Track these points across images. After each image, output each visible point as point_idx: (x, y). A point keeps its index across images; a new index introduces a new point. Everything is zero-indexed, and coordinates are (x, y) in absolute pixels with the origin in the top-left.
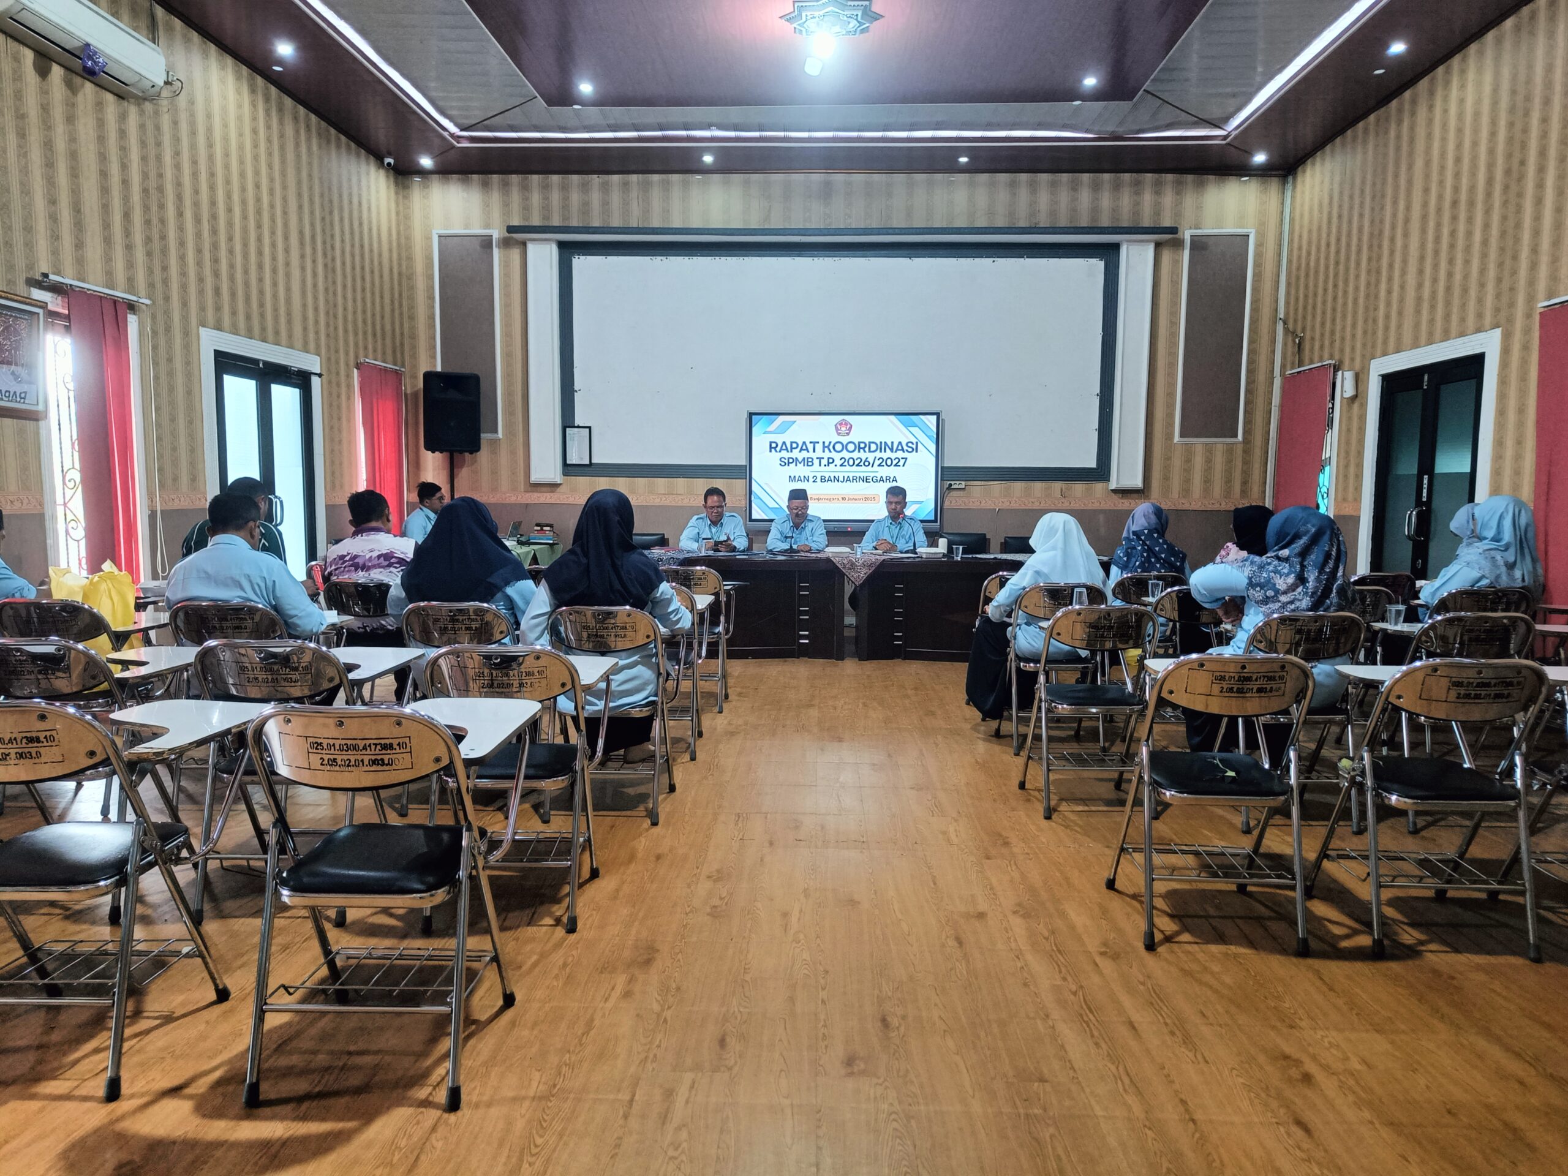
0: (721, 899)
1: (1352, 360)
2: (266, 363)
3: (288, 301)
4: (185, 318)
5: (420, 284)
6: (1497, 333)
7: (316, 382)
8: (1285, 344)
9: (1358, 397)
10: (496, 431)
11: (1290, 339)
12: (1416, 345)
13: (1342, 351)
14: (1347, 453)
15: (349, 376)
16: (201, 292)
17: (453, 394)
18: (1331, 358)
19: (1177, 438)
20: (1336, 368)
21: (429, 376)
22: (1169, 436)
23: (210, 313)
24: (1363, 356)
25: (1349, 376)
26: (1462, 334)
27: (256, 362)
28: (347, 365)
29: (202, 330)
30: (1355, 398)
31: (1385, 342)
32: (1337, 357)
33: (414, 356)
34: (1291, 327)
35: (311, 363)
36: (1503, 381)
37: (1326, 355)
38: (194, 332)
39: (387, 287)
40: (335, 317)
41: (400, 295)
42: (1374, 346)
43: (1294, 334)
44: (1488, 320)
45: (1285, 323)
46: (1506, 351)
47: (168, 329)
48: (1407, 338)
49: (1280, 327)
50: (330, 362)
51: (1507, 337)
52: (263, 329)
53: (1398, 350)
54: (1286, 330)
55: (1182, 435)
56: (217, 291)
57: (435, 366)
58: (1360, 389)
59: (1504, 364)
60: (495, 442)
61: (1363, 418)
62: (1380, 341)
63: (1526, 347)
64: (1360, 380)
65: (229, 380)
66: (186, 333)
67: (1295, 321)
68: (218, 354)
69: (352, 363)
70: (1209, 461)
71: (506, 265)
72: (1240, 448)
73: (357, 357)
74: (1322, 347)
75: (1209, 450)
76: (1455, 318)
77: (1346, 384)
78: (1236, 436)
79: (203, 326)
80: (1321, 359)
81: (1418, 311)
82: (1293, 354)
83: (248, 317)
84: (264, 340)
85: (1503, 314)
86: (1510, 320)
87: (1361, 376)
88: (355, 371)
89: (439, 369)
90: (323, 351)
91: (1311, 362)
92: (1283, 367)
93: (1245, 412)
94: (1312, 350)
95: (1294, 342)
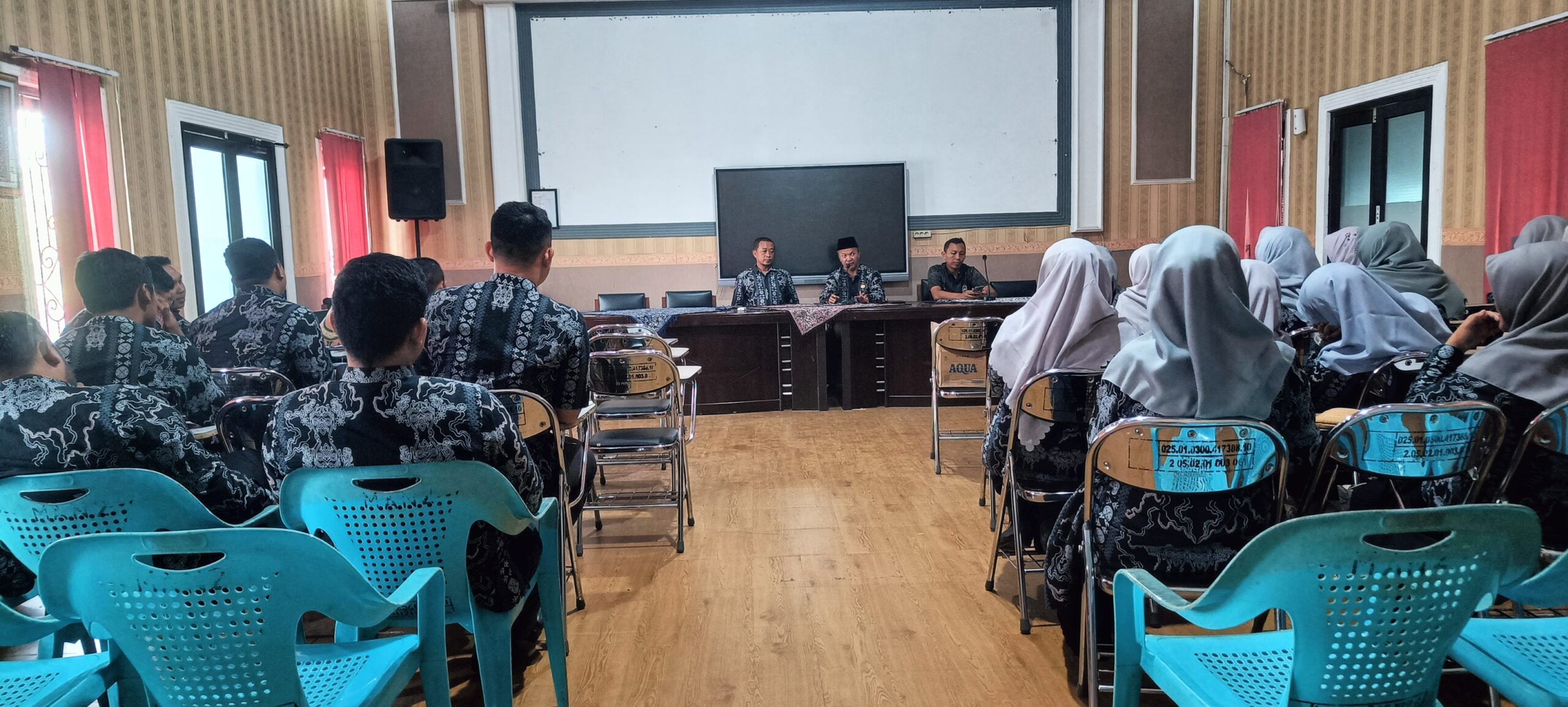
0: (780, 637)
1: (1301, 98)
2: (230, 134)
3: (249, 68)
4: (151, 89)
5: (375, 49)
6: (1444, 67)
7: (280, 152)
8: (1232, 87)
9: (1309, 132)
10: (460, 197)
11: (1237, 82)
12: (1364, 81)
13: (1290, 90)
14: (1299, 188)
15: (311, 145)
16: (165, 62)
17: (415, 161)
18: (1279, 96)
19: (1133, 180)
20: (1285, 107)
21: (390, 144)
22: (1126, 179)
23: (175, 84)
24: (1312, 95)
25: (1298, 113)
26: (1409, 69)
27: (220, 133)
28: (308, 134)
29: (168, 102)
30: (1306, 133)
31: (1333, 78)
32: (1285, 96)
33: (372, 124)
34: (1237, 68)
35: (274, 133)
36: (1451, 112)
37: (1274, 95)
38: (160, 103)
39: (342, 54)
40: (295, 85)
41: (356, 62)
42: (1322, 84)
43: (1241, 75)
44: (1434, 53)
45: (1231, 65)
46: (1453, 83)
47: (135, 101)
48: (1355, 73)
49: (1227, 70)
50: (292, 131)
51: (1453, 71)
52: (227, 100)
53: (1346, 87)
54: (1233, 72)
55: (1138, 178)
56: (180, 61)
57: (394, 133)
58: (1310, 126)
59: (1452, 97)
60: (459, 209)
61: (1313, 153)
62: (1327, 80)
63: (1472, 79)
64: (1309, 117)
65: (194, 151)
66: (153, 106)
67: (1242, 62)
68: (184, 126)
69: (313, 130)
70: (1164, 202)
71: (463, 30)
72: (1193, 189)
73: (317, 126)
74: (1269, 87)
75: (1164, 190)
76: (1401, 55)
77: (1296, 122)
78: (1189, 176)
79: (170, 98)
80: (1269, 98)
81: (1364, 49)
82: (1241, 96)
83: (212, 89)
84: (228, 111)
85: (1449, 49)
86: (1456, 54)
87: (1311, 113)
88: (317, 140)
89: (398, 136)
90: (285, 119)
91: (1260, 101)
92: (1231, 107)
93: (1197, 152)
94: (1260, 89)
95: (1241, 82)
